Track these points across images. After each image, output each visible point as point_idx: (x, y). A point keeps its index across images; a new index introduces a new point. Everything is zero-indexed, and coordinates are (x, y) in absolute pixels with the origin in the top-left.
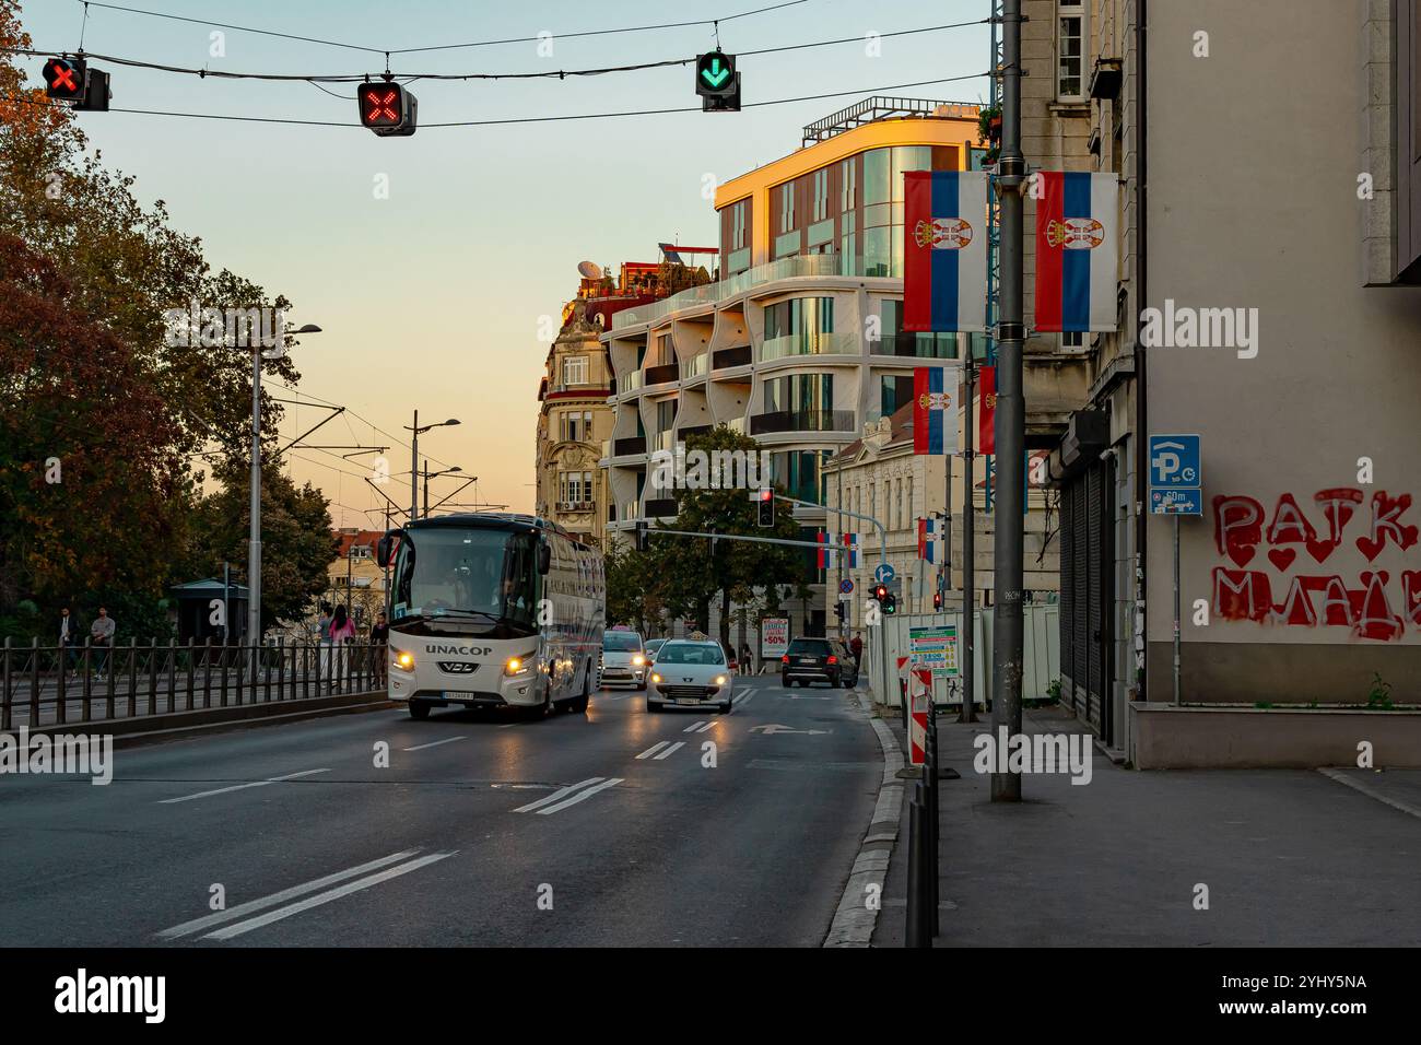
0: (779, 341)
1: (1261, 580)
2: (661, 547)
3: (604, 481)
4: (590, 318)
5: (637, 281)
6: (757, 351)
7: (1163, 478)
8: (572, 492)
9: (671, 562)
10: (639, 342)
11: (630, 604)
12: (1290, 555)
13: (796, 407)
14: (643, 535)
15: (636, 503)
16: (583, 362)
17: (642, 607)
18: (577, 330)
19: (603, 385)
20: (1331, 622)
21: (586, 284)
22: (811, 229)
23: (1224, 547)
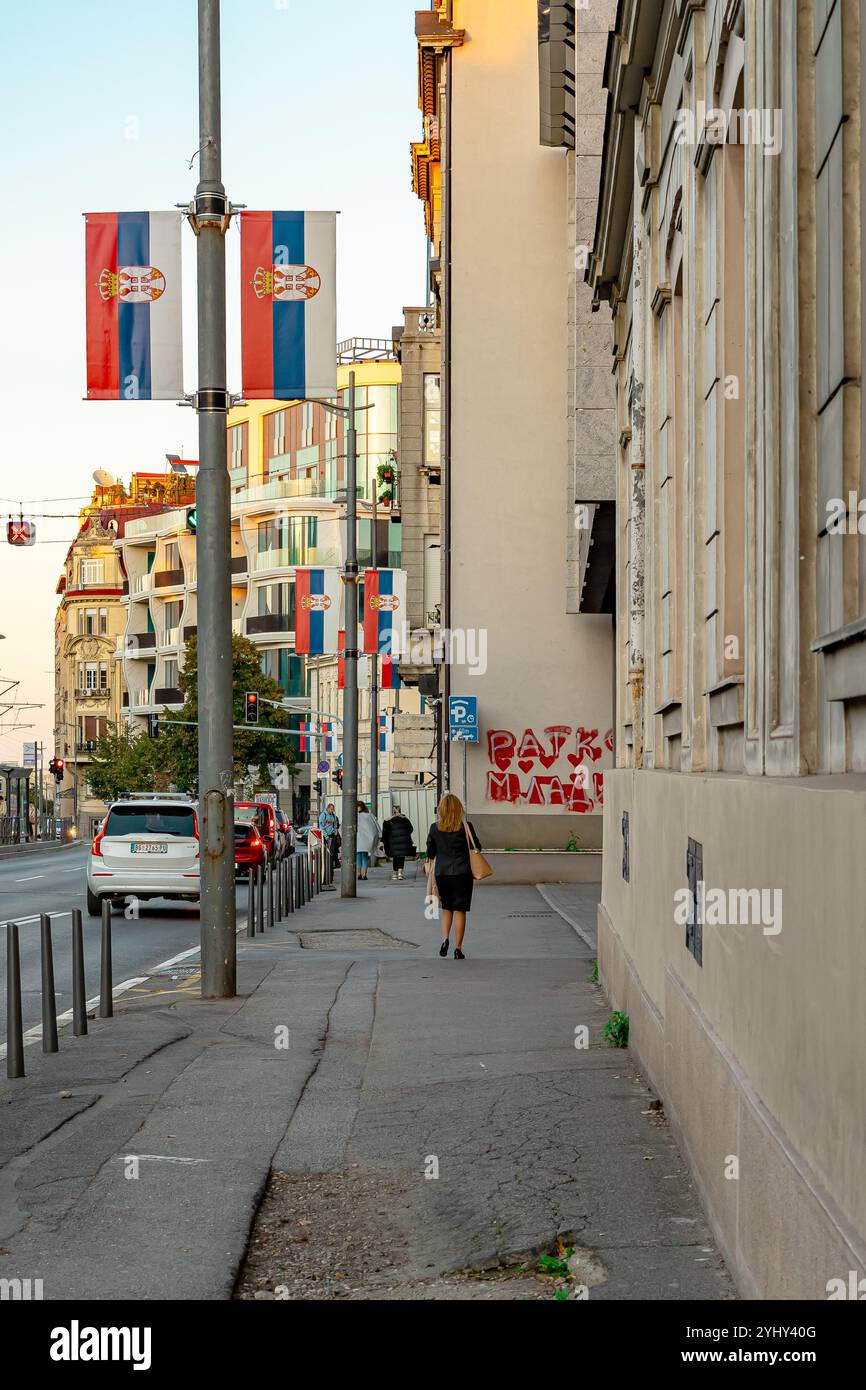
0: (271, 554)
1: (514, 779)
2: (169, 732)
3: (118, 670)
4: (104, 525)
5: (146, 490)
6: (252, 559)
7: (457, 721)
8: (89, 680)
9: (178, 744)
10: (149, 549)
11: (142, 781)
12: (530, 764)
13: (286, 611)
14: (154, 724)
15: (146, 691)
16: (98, 564)
17: (153, 783)
18: (93, 534)
19: (116, 585)
20: (553, 802)
21: (101, 490)
22: (299, 454)
23: (493, 760)
